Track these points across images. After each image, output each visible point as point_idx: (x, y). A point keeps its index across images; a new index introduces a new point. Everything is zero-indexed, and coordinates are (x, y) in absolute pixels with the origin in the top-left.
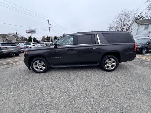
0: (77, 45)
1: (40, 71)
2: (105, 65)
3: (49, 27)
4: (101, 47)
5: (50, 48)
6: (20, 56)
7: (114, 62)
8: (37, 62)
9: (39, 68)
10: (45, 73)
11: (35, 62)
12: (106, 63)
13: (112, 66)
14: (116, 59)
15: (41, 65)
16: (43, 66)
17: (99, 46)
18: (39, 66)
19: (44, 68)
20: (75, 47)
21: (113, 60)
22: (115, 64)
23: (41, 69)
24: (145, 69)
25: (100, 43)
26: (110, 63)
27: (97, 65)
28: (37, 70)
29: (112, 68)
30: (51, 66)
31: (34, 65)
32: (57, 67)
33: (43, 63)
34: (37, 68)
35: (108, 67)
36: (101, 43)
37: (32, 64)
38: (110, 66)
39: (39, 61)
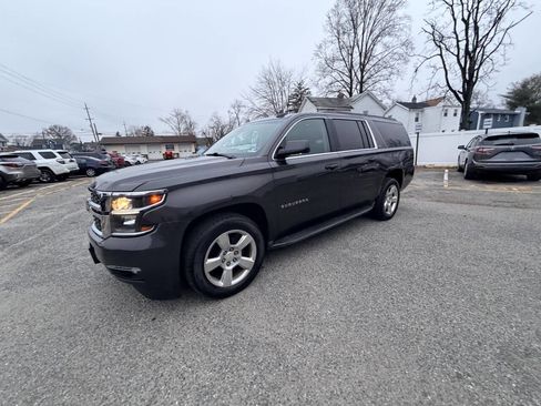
2: (385, 205)
5: (272, 165)
7: (394, 194)
8: (224, 239)
11: (212, 245)
12: (385, 199)
14: (397, 183)
17: (375, 154)
21: (393, 188)
25: (376, 147)
26: (389, 198)
30: (270, 243)
34: (218, 272)
35: (388, 208)
38: (390, 204)
39: (229, 235)
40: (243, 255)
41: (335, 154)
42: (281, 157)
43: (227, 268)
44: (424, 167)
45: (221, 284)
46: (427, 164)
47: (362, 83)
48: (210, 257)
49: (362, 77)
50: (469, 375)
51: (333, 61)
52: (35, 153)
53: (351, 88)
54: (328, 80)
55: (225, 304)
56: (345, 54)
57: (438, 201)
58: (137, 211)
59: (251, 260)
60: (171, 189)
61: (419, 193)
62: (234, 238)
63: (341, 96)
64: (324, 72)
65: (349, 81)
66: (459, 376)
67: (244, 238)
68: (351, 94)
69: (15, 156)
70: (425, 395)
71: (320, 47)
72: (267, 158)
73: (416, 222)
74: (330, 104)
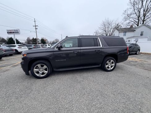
0: (81, 48)
1: (41, 76)
2: (106, 66)
3: (36, 29)
4: (102, 50)
5: (54, 50)
6: (3, 60)
7: (112, 63)
8: (39, 65)
9: (40, 72)
10: (48, 78)
11: (36, 66)
12: (107, 64)
13: (112, 67)
14: (115, 60)
15: (43, 69)
16: (46, 70)
17: (101, 48)
18: (41, 70)
19: (47, 72)
20: (80, 50)
21: (112, 61)
23: (43, 73)
24: (133, 67)
26: (109, 64)
27: (99, 66)
28: (38, 75)
30: (54, 69)
31: (35, 70)
32: (61, 70)
33: (45, 67)
34: (38, 72)
35: (108, 68)
36: (102, 46)
37: (32, 68)
38: (110, 66)
39: (41, 65)
41: (79, 48)
47: (144, 21)
49: (144, 18)
51: (131, 14)
53: (138, 24)
54: (128, 21)
56: (136, 11)
60: (28, 54)
62: (42, 66)
63: (132, 27)
64: (126, 19)
65: (137, 20)
68: (138, 25)
71: (126, 11)
73: (120, 75)
74: (125, 30)
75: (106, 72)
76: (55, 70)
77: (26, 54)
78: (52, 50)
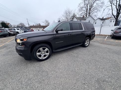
0: (73, 31)
1: (44, 58)
2: (85, 44)
12: (86, 42)
14: (89, 39)
18: (43, 53)
22: (89, 42)
23: (45, 56)
25: (84, 30)
29: (88, 45)
38: (87, 44)
39: (43, 48)
40: (46, 53)
42: (57, 31)
43: (42, 55)
44: (102, 35)
45: (41, 58)
46: (103, 34)
47: (89, 13)
48: (38, 52)
49: (90, 12)
50: (87, 84)
51: (83, 8)
52: (16, 29)
54: (81, 13)
55: (41, 62)
56: (86, 6)
57: (101, 43)
58: (21, 42)
59: (48, 54)
60: (28, 38)
61: (97, 41)
63: (84, 17)
64: (80, 11)
65: (86, 13)
66: (84, 84)
67: (46, 49)
68: (86, 16)
69: (12, 29)
70: (74, 86)
71: (80, 4)
72: (53, 31)
73: (93, 48)
74: (80, 19)
75: (85, 48)
76: (54, 51)
77: (26, 39)
78: (52, 33)
